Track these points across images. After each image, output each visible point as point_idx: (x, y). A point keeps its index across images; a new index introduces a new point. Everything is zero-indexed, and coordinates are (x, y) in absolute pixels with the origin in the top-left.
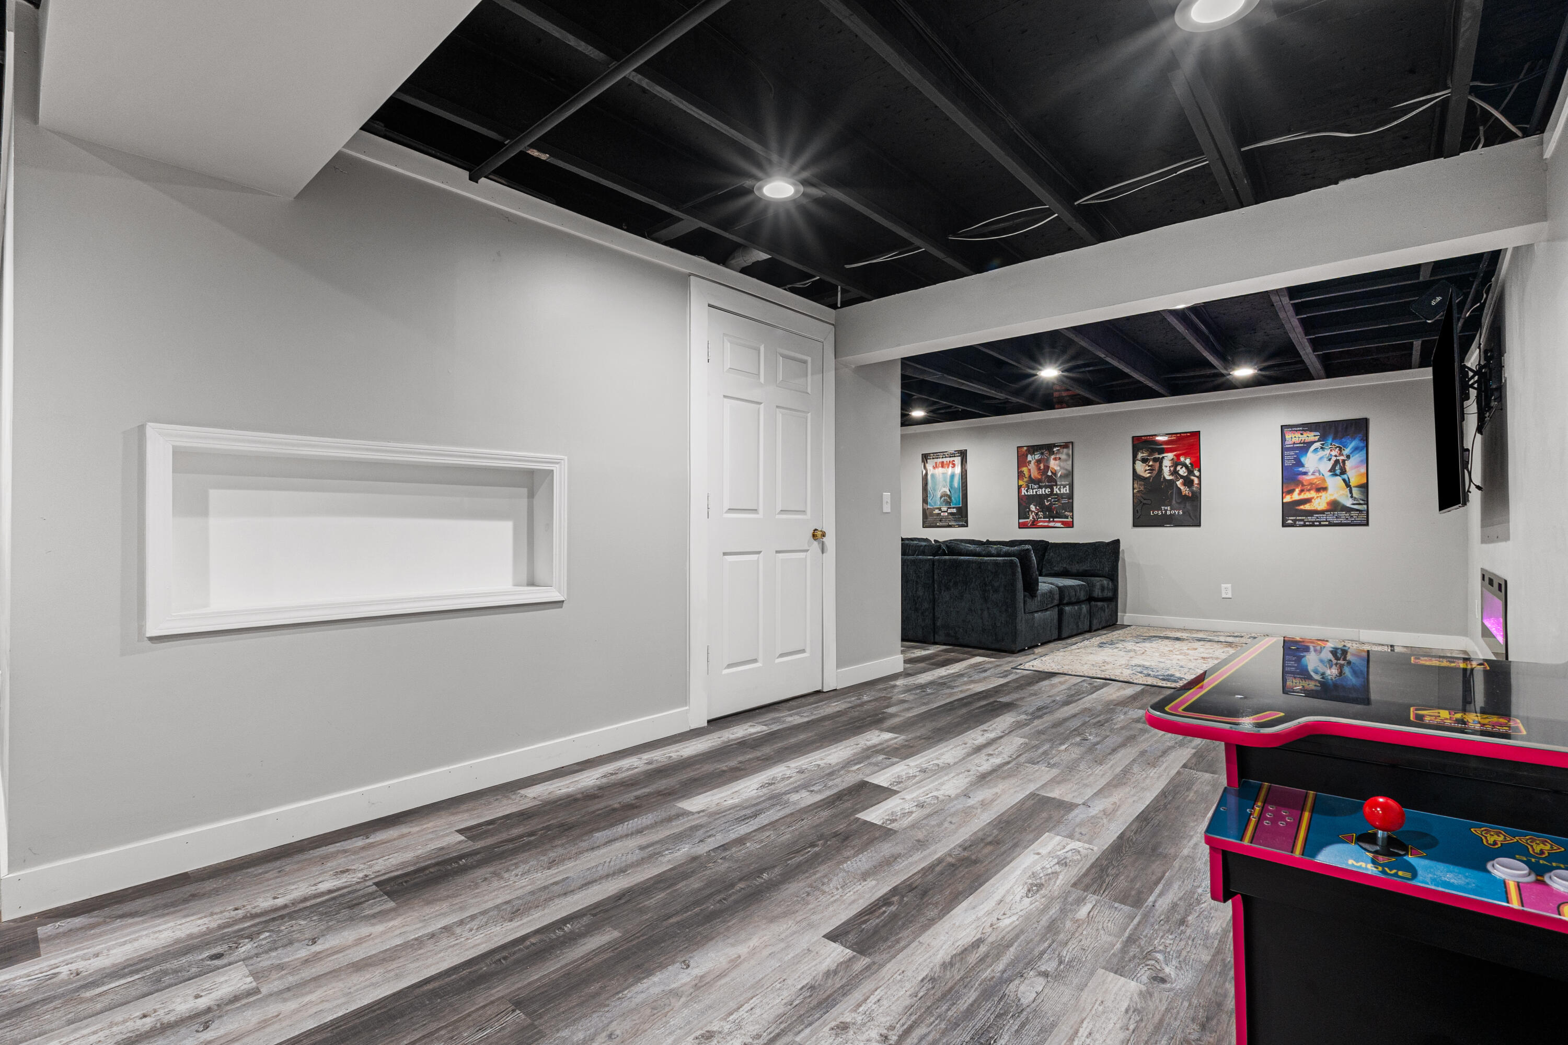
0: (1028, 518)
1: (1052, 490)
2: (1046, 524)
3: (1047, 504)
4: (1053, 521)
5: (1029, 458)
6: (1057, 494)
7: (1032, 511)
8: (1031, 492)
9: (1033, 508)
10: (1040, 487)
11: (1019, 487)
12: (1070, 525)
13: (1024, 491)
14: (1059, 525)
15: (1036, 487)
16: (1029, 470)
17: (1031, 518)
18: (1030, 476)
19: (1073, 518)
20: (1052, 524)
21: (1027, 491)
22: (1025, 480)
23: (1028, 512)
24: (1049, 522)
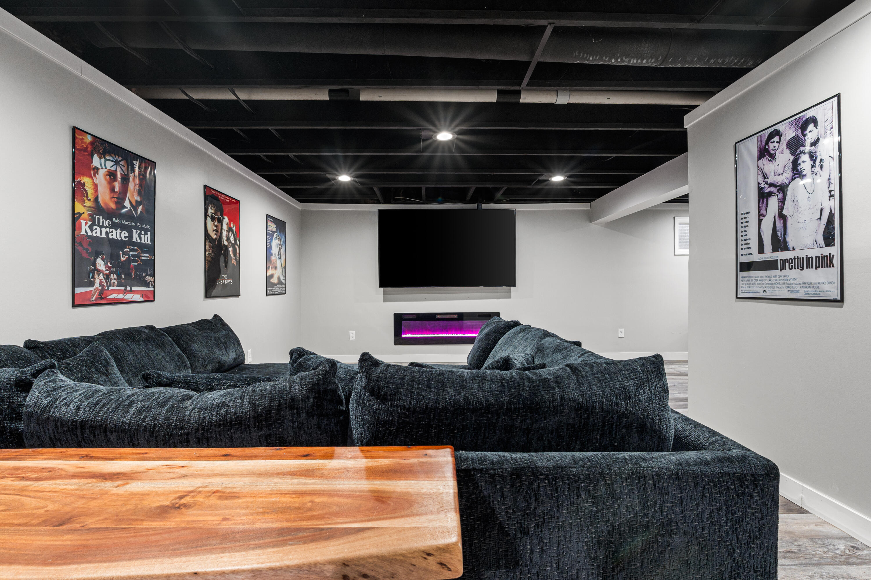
0: (91, 284)
1: (131, 236)
2: (121, 296)
3: (123, 259)
4: (131, 291)
5: (96, 161)
6: (136, 244)
7: (99, 271)
8: (97, 233)
9: (101, 264)
10: (114, 226)
11: (75, 217)
12: (149, 298)
13: (84, 228)
14: (137, 297)
15: (106, 223)
16: (96, 186)
17: (97, 284)
18: (96, 199)
19: (154, 287)
20: (129, 297)
21: (91, 228)
22: (88, 204)
23: (93, 271)
24: (125, 292)
